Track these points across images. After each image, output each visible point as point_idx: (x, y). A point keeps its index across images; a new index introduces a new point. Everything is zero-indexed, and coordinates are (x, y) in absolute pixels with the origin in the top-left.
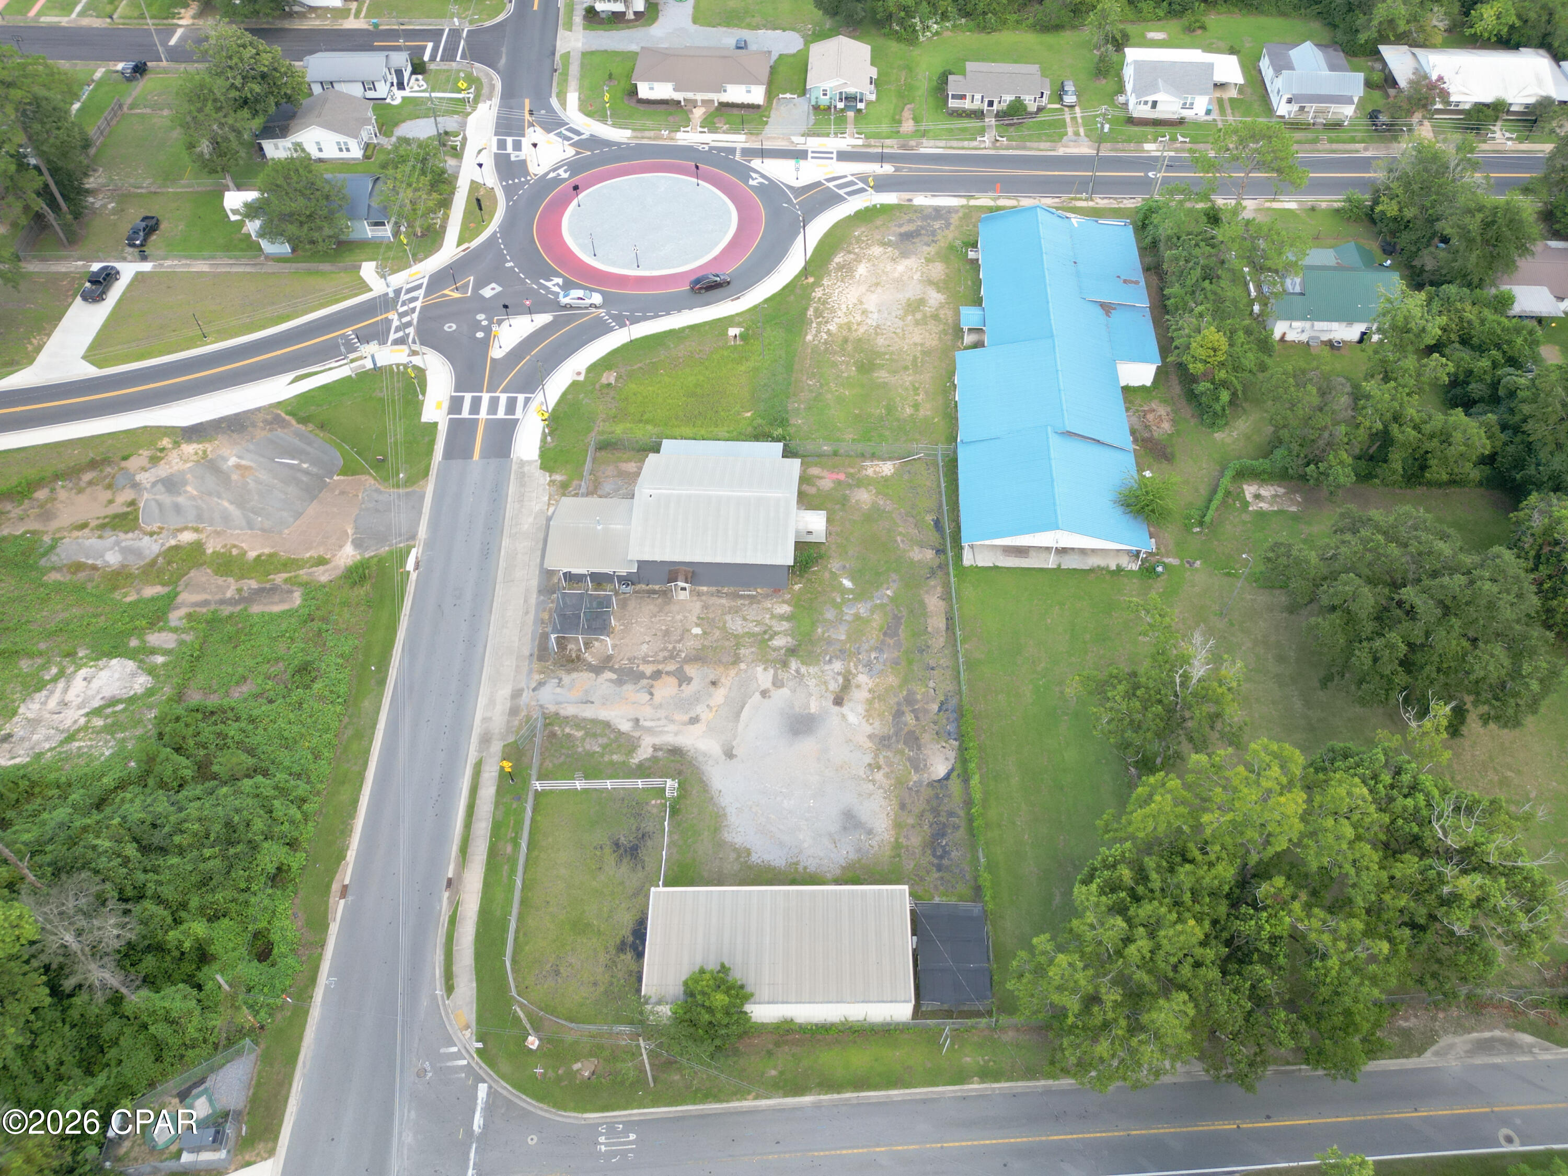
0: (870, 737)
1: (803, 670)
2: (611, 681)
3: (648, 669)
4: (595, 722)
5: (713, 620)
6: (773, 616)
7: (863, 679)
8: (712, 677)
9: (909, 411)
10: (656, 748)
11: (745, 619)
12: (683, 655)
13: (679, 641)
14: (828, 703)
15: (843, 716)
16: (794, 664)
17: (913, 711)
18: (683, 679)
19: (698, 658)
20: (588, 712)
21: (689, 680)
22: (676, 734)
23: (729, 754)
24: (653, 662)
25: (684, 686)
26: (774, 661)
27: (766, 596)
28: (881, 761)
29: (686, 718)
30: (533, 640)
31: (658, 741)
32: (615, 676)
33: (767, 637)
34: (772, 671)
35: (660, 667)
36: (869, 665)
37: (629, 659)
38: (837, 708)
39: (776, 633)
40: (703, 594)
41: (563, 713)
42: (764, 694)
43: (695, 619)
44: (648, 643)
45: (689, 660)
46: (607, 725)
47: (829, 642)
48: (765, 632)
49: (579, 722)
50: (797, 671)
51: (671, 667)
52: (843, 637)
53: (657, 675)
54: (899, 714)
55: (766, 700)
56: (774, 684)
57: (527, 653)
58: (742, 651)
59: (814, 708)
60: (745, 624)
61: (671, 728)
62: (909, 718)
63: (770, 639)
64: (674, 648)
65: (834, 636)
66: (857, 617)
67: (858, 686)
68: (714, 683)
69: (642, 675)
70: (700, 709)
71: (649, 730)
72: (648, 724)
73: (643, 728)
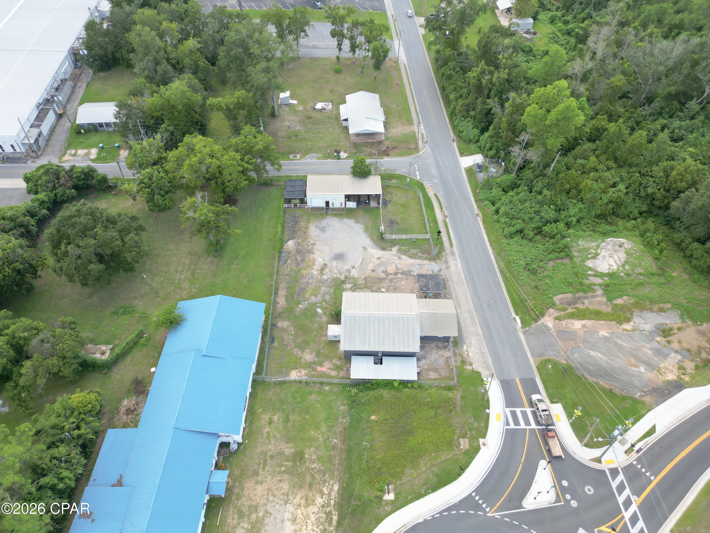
0: (314, 253)
3: (399, 275)
7: (315, 273)
8: (374, 273)
9: (275, 418)
10: (391, 250)
13: (389, 286)
14: (329, 264)
15: (324, 260)
16: (343, 278)
18: (385, 272)
19: (381, 280)
22: (385, 254)
26: (351, 279)
28: (311, 246)
29: (382, 259)
30: (449, 287)
31: (391, 252)
32: (412, 273)
34: (351, 275)
35: (395, 277)
36: (312, 277)
39: (350, 289)
42: (354, 267)
44: (402, 286)
45: (385, 279)
48: (355, 290)
50: (341, 275)
51: (391, 276)
52: (322, 288)
53: (396, 274)
54: (303, 260)
56: (350, 270)
57: (450, 281)
58: (363, 282)
59: (335, 263)
61: (387, 256)
62: (299, 258)
63: (352, 287)
64: (391, 284)
65: (326, 288)
66: (316, 296)
67: (317, 270)
69: (402, 274)
72: (395, 257)
73: (397, 256)
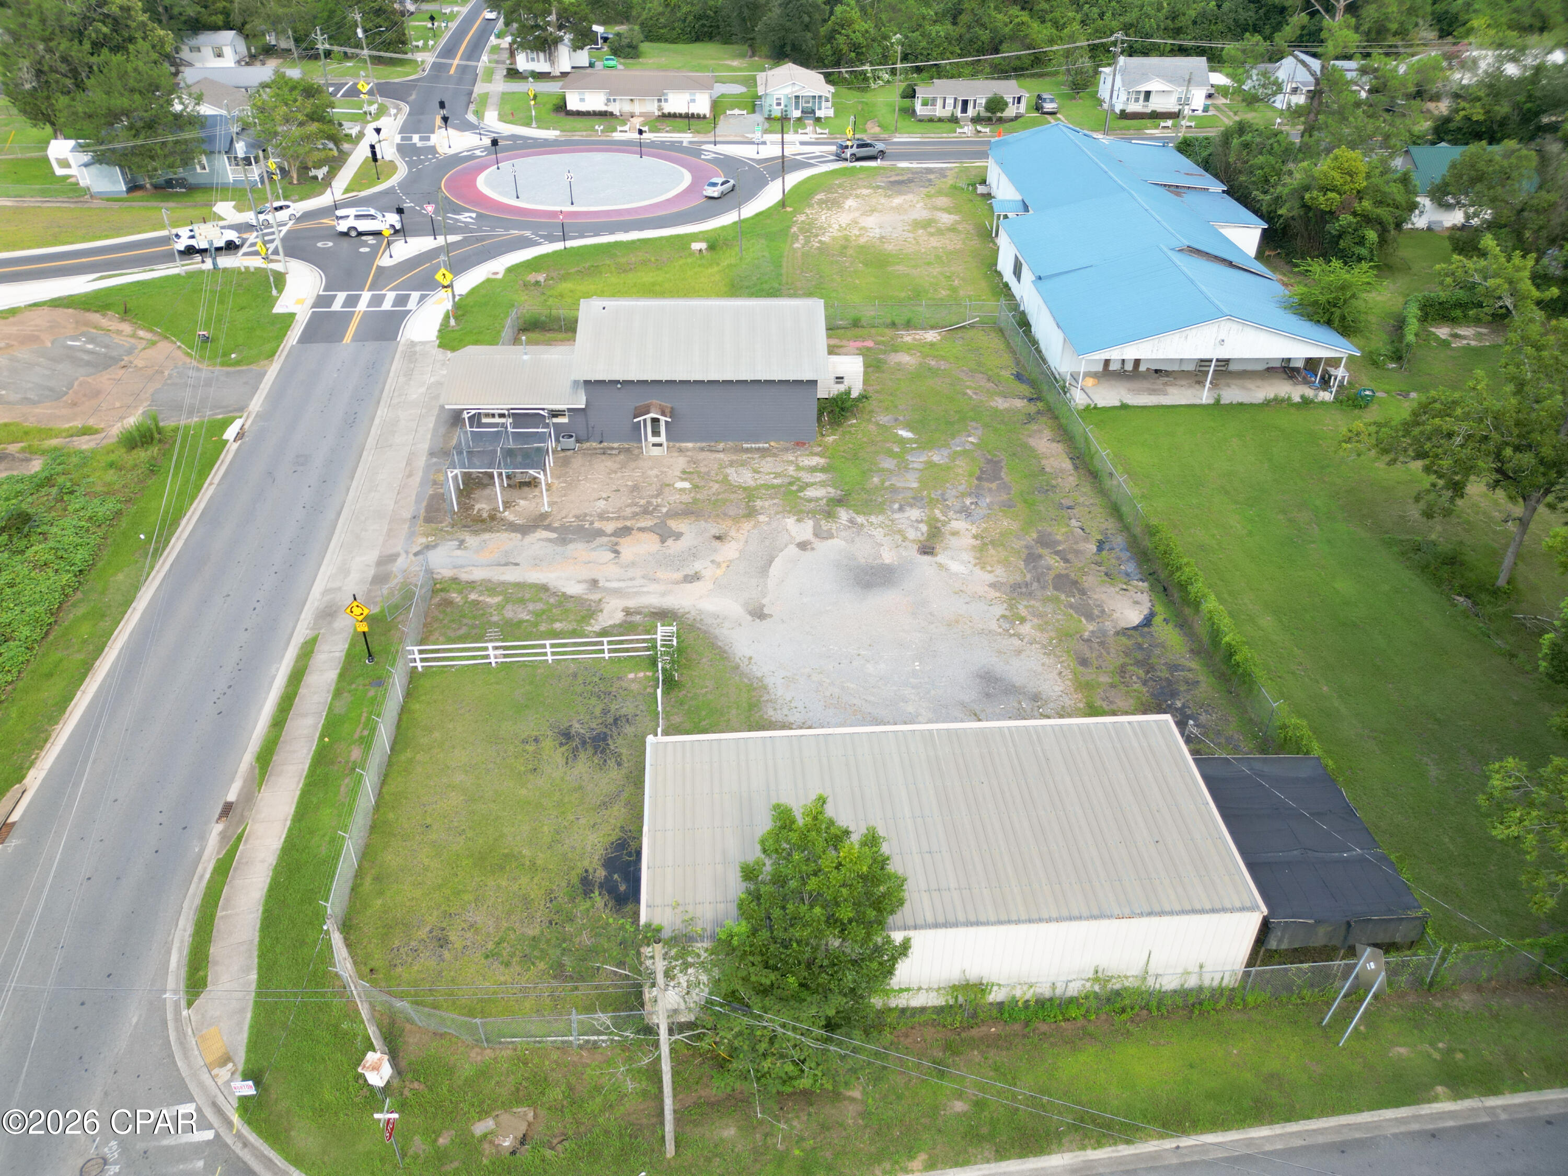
0: (993, 585)
1: (860, 519)
2: (550, 540)
3: (610, 527)
4: (520, 585)
5: (708, 473)
6: (799, 468)
7: (959, 524)
8: (715, 531)
9: (944, 292)
10: (628, 612)
11: (756, 471)
12: (664, 510)
13: (657, 496)
14: (912, 552)
15: (940, 566)
16: (844, 515)
17: (1057, 553)
18: (665, 534)
19: (690, 511)
20: (510, 575)
21: (678, 536)
22: (663, 595)
23: (759, 614)
24: (618, 518)
25: (670, 542)
26: (812, 513)
27: (787, 450)
28: (1023, 611)
29: (678, 576)
30: (418, 502)
31: (632, 603)
32: (555, 535)
33: (794, 488)
34: (810, 523)
35: (628, 524)
36: (966, 512)
37: (577, 517)
38: (926, 558)
39: (808, 485)
40: (688, 450)
41: (464, 577)
42: (803, 546)
43: (678, 474)
44: (607, 499)
45: (674, 514)
46: (544, 588)
47: (894, 490)
48: (790, 484)
49: (491, 587)
50: (851, 521)
51: (647, 523)
52: (915, 485)
53: (625, 531)
54: (1032, 558)
55: (808, 554)
56: (816, 535)
57: (407, 514)
58: (759, 503)
59: (888, 557)
60: (757, 476)
61: (653, 587)
62: (1053, 562)
63: (802, 489)
64: (648, 502)
65: (898, 485)
66: (930, 464)
67: (955, 533)
68: (718, 538)
69: (600, 533)
70: (698, 566)
71: (617, 592)
72: (615, 585)
73: (606, 589)
